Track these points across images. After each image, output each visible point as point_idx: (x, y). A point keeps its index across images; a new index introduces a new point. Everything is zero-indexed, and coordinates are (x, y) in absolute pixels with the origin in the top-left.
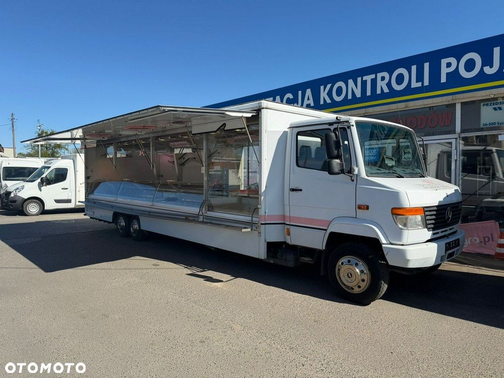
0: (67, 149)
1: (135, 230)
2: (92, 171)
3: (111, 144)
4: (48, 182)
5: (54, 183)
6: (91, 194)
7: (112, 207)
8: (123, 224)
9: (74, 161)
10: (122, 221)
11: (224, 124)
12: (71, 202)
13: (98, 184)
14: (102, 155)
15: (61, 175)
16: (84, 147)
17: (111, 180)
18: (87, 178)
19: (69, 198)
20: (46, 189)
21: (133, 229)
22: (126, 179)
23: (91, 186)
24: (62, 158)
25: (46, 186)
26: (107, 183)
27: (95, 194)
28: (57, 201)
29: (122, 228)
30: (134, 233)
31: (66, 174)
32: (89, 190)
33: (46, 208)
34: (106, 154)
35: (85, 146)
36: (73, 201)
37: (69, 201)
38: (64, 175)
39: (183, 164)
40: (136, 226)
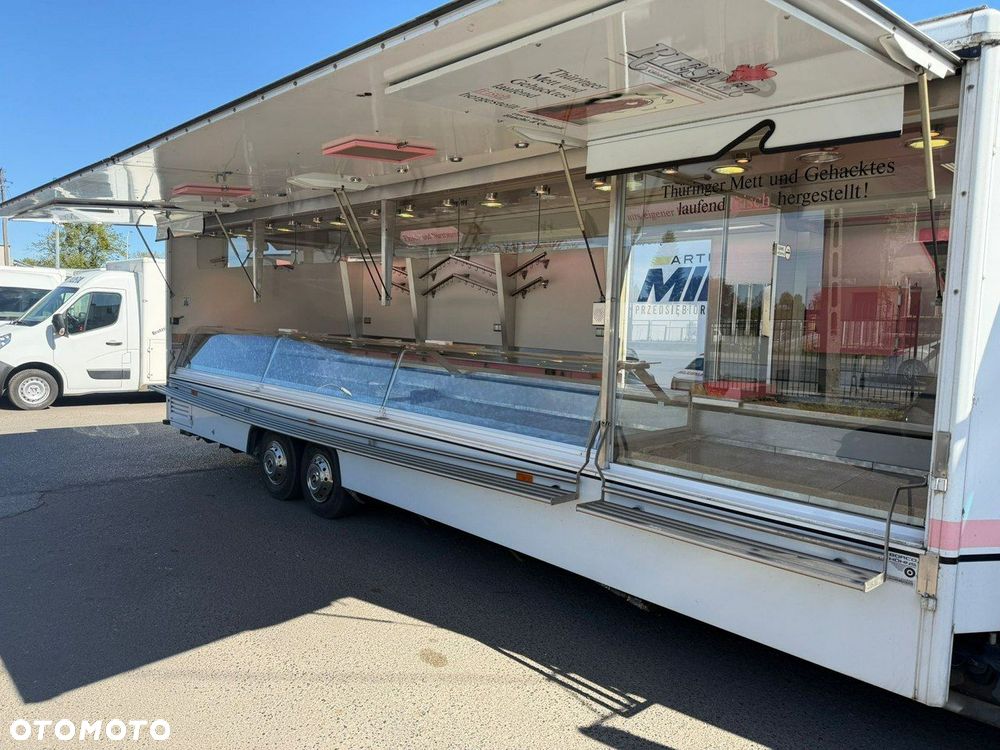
0: (123, 253)
1: (322, 487)
2: (186, 304)
3: (242, 229)
4: (74, 326)
5: (88, 329)
6: (184, 366)
7: (248, 408)
8: (281, 460)
9: (137, 276)
10: (279, 453)
11: (768, 126)
12: (129, 378)
13: (202, 339)
14: (214, 261)
15: (103, 311)
16: (166, 236)
17: (240, 331)
18: (174, 321)
19: (125, 367)
20: (68, 343)
21: (314, 482)
22: (289, 331)
23: (184, 345)
24: (108, 268)
25: (66, 335)
26: (230, 338)
27: (194, 365)
28: (95, 375)
29: (278, 473)
30: (318, 494)
31: (118, 306)
32: (177, 356)
33: (67, 391)
34: (224, 260)
35: (169, 230)
36: (134, 375)
37: (124, 375)
38: (114, 310)
39: (432, 291)
40: (325, 474)
